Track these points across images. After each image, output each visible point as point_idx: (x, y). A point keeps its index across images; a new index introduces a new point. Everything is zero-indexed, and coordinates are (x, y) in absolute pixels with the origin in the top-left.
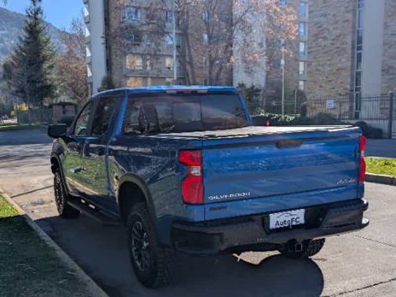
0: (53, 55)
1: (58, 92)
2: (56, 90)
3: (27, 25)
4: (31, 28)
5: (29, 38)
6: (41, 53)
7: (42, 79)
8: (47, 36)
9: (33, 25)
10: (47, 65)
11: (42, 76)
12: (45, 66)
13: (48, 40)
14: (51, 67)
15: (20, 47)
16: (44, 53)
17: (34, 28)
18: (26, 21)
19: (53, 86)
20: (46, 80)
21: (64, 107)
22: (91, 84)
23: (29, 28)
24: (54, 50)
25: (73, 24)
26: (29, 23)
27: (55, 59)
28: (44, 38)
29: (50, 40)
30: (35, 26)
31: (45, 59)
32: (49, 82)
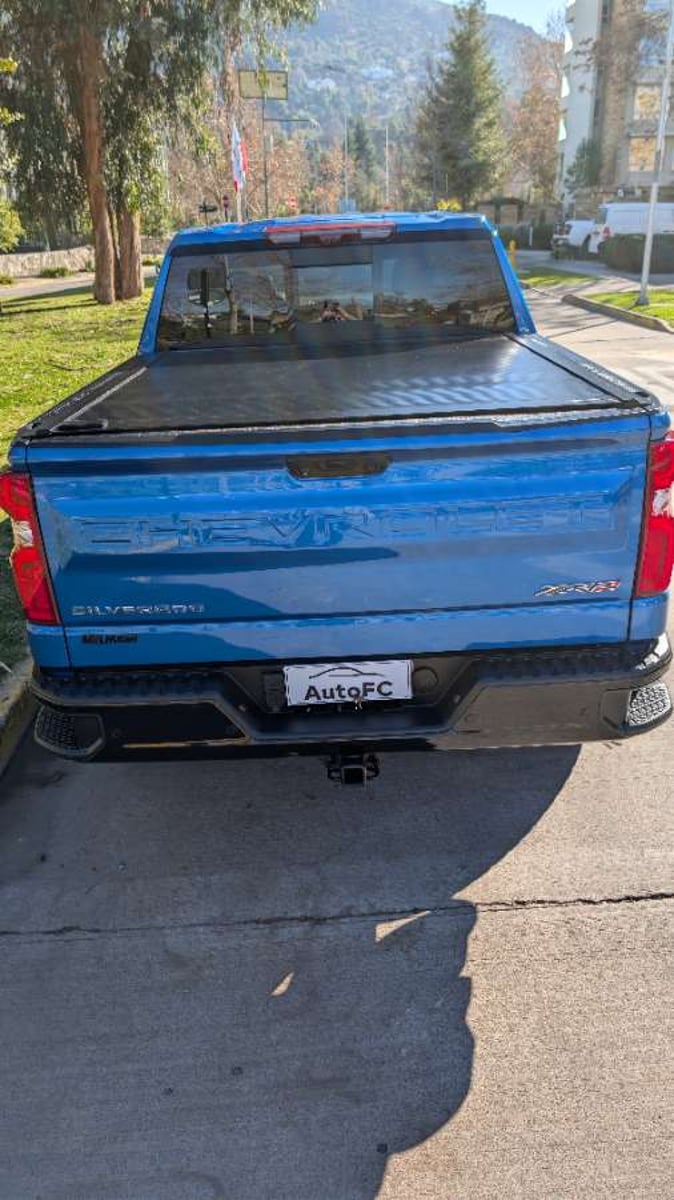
0: (496, 96)
1: (497, 176)
2: (494, 173)
3: (453, 37)
4: (460, 45)
5: (455, 66)
6: (473, 95)
7: (471, 150)
8: (488, 58)
9: (465, 36)
10: (484, 120)
11: (471, 144)
12: (479, 122)
13: (490, 65)
14: (490, 125)
15: (437, 86)
16: (479, 95)
17: (466, 42)
18: (453, 30)
19: (489, 165)
20: (476, 152)
21: (498, 207)
22: (563, 156)
23: (456, 45)
24: (499, 86)
25: (549, 25)
26: (458, 32)
27: (499, 105)
28: (483, 63)
29: (493, 67)
30: (468, 39)
31: (480, 107)
32: (481, 158)
